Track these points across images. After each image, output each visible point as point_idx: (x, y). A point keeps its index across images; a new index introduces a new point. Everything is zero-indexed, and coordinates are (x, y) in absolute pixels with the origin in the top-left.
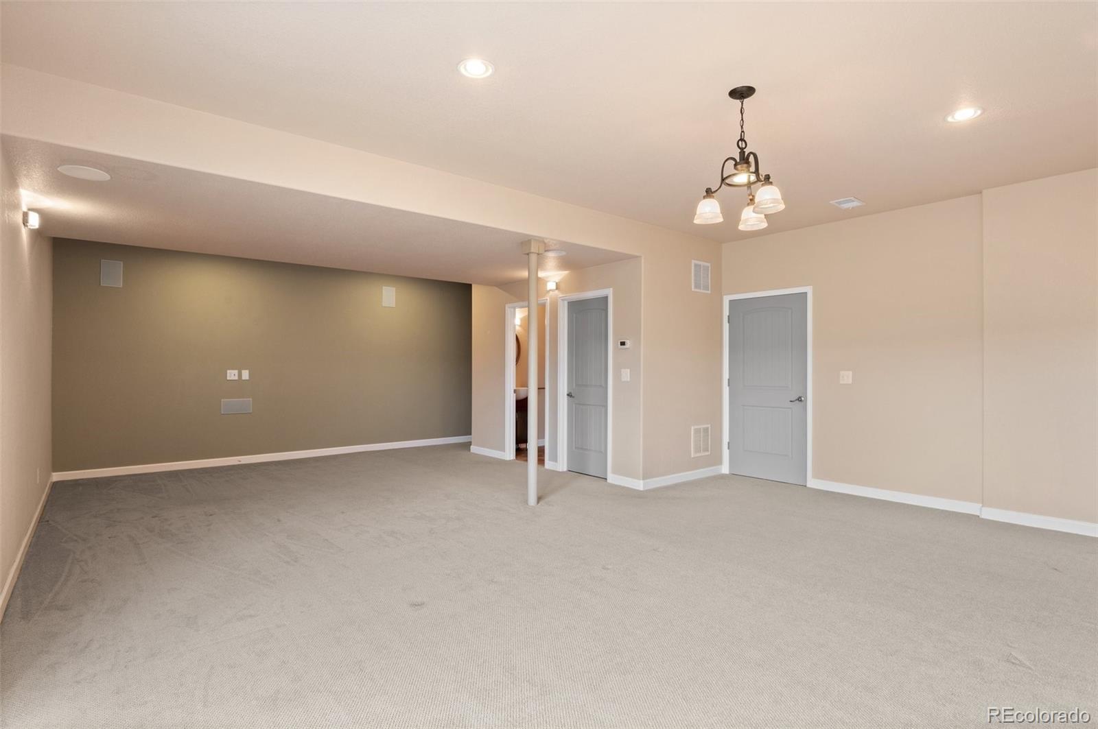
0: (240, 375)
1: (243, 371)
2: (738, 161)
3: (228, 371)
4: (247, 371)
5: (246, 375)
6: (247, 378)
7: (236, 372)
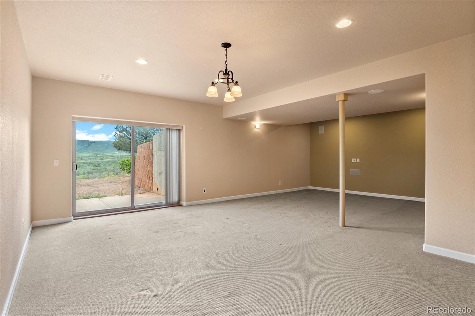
0: (356, 160)
1: (358, 159)
2: (225, 73)
3: (353, 159)
4: (359, 159)
5: (358, 160)
6: (359, 162)
7: (355, 159)
